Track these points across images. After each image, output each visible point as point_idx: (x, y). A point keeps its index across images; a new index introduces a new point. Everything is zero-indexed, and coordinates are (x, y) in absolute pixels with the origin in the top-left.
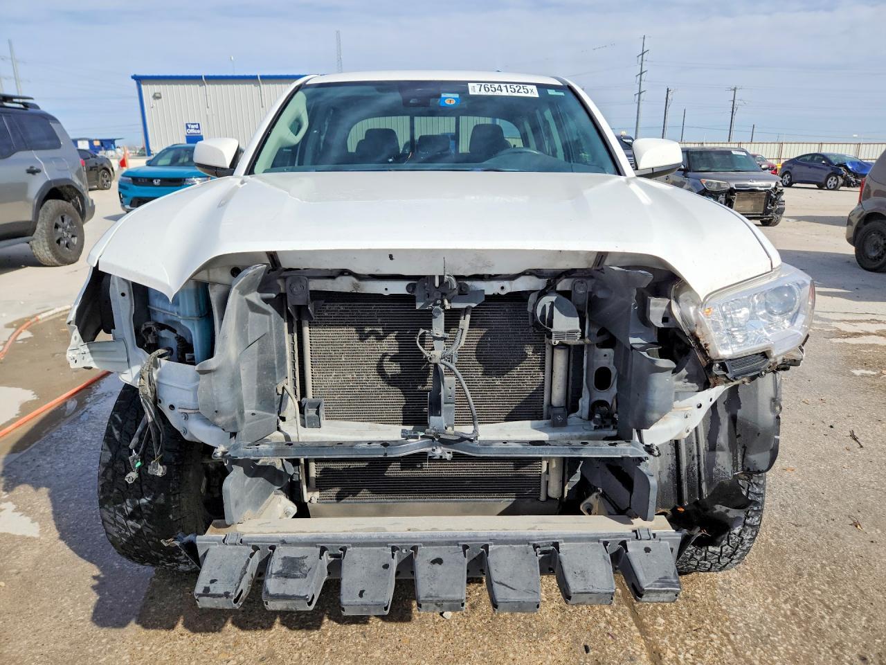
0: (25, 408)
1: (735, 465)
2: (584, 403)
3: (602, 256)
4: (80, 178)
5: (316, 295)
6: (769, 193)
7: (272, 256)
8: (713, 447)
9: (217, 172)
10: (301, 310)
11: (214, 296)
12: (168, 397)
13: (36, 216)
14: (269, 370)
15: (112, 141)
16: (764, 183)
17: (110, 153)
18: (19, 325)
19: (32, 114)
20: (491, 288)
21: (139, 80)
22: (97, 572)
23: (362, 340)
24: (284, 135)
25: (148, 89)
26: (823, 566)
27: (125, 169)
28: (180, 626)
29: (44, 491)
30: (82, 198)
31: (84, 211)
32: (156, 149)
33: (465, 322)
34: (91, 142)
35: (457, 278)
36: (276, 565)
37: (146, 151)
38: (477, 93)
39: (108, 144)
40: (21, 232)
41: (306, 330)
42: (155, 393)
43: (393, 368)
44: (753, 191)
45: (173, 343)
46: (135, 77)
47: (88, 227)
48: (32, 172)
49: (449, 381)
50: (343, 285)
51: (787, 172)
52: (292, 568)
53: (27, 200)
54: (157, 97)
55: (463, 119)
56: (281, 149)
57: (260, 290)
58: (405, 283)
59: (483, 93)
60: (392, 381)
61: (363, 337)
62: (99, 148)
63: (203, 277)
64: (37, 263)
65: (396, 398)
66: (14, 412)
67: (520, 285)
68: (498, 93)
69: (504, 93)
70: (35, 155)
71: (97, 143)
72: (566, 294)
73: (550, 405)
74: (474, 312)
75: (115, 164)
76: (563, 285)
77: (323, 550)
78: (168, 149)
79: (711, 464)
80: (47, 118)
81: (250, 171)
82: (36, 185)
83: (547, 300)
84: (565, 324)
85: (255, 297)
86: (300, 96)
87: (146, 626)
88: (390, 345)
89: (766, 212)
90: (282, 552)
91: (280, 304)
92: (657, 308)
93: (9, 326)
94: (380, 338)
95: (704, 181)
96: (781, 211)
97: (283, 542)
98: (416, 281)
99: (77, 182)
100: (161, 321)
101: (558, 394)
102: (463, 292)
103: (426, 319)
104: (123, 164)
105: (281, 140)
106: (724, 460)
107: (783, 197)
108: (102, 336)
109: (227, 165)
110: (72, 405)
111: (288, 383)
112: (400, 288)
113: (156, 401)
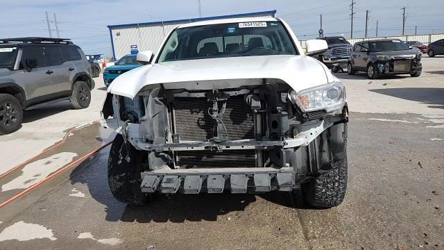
0: (74, 159)
1: (330, 157)
2: (268, 133)
3: (264, 80)
4: (89, 72)
5: (177, 98)
6: (412, 60)
7: (161, 85)
8: (321, 151)
9: (145, 63)
10: (171, 103)
11: (145, 101)
12: (131, 135)
13: (72, 88)
14: (162, 123)
15: (99, 56)
16: (411, 56)
17: (99, 61)
18: (68, 131)
19: (70, 46)
20: (232, 94)
21: (111, 28)
22: (106, 207)
23: (192, 113)
24: (169, 48)
25: (114, 32)
26: (385, 207)
27: (105, 68)
28: (135, 221)
29: (86, 184)
30: (90, 80)
31: (91, 85)
32: (118, 58)
33: (225, 105)
34: (90, 56)
35: (219, 90)
36: (164, 180)
37: (113, 59)
38: (242, 27)
39: (97, 57)
40: (66, 95)
41: (174, 111)
42: (127, 134)
43: (203, 123)
44: (404, 59)
45: (132, 118)
46: (109, 27)
47: (93, 92)
48: (71, 70)
49: (220, 126)
50: (185, 95)
51: (431, 50)
52: (169, 181)
53: (68, 81)
54: (118, 35)
55: (245, 36)
56: (168, 54)
57: (159, 97)
58: (204, 93)
59: (245, 26)
60: (202, 127)
61: (192, 112)
62: (93, 59)
63: (141, 94)
64: (73, 108)
65: (204, 133)
66: (70, 160)
67: (242, 92)
68: (250, 26)
69: (253, 26)
70: (71, 62)
71: (93, 57)
72: (257, 95)
73: (256, 134)
74: (227, 102)
75: (101, 65)
76: (256, 92)
77: (179, 176)
78: (124, 58)
79: (321, 157)
80: (76, 48)
81: (157, 62)
82: (72, 75)
83: (250, 96)
84: (256, 104)
85: (157, 99)
86: (175, 33)
87: (124, 221)
88: (201, 115)
89: (412, 70)
90: (166, 177)
91: (164, 101)
92: (283, 96)
93: (64, 132)
94: (198, 113)
95: (378, 56)
96: (421, 69)
97: (167, 174)
98: (208, 92)
99: (88, 73)
100: (128, 111)
101: (259, 130)
102: (223, 96)
103: (211, 105)
104: (104, 65)
105: (168, 50)
106: (326, 157)
107: (421, 62)
108: (110, 117)
109: (149, 60)
110: (92, 157)
111: (169, 128)
112: (202, 95)
113: (127, 137)
